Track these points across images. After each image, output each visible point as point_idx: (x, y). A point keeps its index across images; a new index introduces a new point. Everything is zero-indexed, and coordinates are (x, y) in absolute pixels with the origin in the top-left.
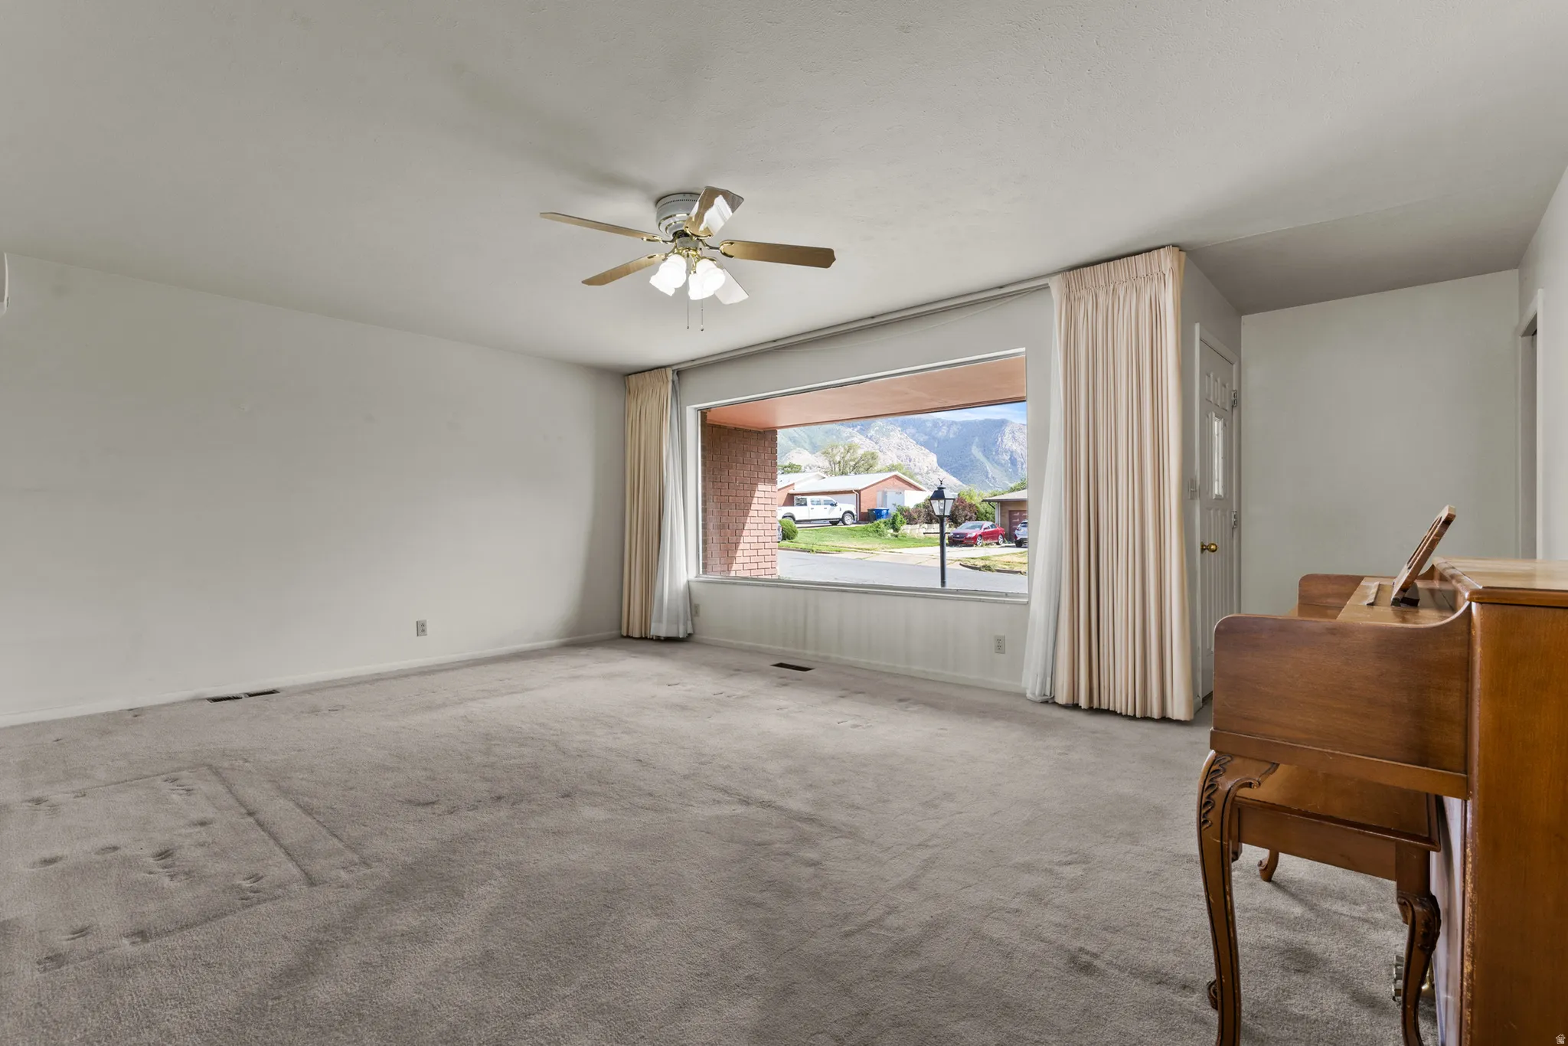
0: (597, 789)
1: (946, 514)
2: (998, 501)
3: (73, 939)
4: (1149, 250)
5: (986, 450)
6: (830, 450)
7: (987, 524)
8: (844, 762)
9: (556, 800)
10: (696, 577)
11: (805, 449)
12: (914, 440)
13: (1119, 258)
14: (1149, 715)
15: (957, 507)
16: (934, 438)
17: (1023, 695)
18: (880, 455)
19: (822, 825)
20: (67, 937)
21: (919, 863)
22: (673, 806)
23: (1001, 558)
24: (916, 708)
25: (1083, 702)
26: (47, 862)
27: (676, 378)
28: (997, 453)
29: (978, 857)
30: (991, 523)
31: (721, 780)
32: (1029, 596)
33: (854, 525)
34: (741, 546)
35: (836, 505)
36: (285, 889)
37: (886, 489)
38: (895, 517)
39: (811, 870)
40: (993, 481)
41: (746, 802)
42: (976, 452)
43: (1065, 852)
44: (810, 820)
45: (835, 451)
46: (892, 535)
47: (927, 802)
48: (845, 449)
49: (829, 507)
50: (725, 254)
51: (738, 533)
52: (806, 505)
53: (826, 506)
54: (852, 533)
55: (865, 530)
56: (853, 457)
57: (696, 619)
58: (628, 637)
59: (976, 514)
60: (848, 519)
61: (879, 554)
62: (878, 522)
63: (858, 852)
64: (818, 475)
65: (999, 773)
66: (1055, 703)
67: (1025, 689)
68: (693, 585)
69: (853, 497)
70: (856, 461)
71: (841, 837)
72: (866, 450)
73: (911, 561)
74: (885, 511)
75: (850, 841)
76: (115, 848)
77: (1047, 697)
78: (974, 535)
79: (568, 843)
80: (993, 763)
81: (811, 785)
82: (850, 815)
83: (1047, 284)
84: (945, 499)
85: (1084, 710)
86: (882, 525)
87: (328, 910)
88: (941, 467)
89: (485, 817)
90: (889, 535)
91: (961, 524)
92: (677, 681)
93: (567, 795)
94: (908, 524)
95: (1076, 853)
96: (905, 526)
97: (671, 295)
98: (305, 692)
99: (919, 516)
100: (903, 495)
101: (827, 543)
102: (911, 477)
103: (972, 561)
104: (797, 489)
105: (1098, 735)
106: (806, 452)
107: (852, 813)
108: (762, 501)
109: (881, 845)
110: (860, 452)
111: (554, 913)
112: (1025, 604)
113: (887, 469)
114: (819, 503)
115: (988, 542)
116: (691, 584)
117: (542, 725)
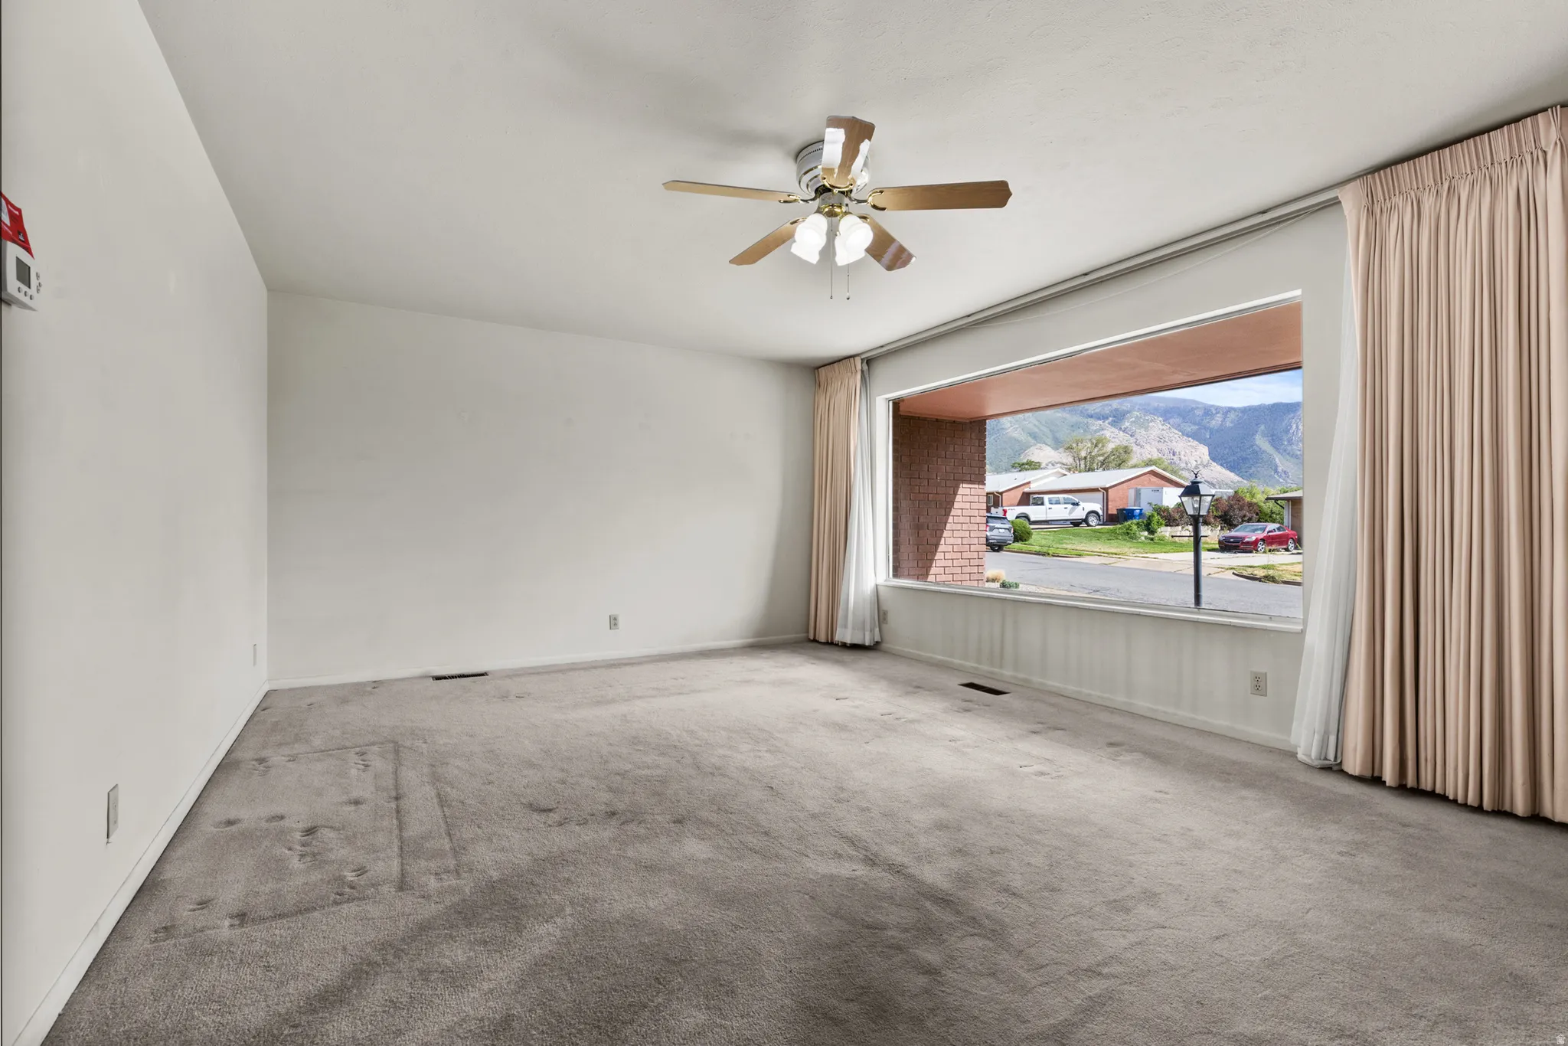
0: (714, 818)
1: (1201, 514)
2: (1288, 499)
3: (194, 910)
4: (1516, 120)
5: (1275, 440)
6: (1074, 445)
7: (1272, 526)
8: (1013, 822)
9: (667, 826)
10: (886, 581)
11: (1046, 444)
12: (1180, 431)
13: (1459, 140)
14: (1507, 808)
15: (1231, 506)
16: (1206, 428)
17: (1293, 755)
18: (1135, 448)
19: (958, 913)
20: (191, 907)
21: (1079, 1002)
22: (786, 853)
23: (1289, 568)
24: (1128, 757)
25: (1389, 775)
26: (230, 823)
27: (865, 367)
28: (1290, 441)
29: (1176, 1009)
30: (1278, 525)
31: (852, 827)
32: (1305, 622)
33: (1098, 527)
34: (941, 548)
35: (1077, 504)
36: (377, 889)
37: (1139, 487)
38: (1150, 518)
39: (922, 980)
40: (1283, 475)
41: (871, 861)
42: (1262, 442)
43: (1330, 1030)
44: (944, 901)
45: (1081, 446)
46: (1146, 538)
47: (1115, 901)
48: (1092, 443)
49: (1070, 506)
50: (874, 207)
51: (938, 534)
52: (1042, 504)
53: (1066, 506)
54: (1096, 536)
55: (1113, 532)
56: (1101, 452)
57: (884, 626)
58: (815, 641)
59: (1257, 514)
60: (1093, 520)
61: (1127, 559)
62: (1129, 523)
63: (995, 964)
64: (1059, 472)
65: (1235, 871)
66: (1342, 772)
67: (1296, 747)
68: (881, 590)
69: (1100, 495)
70: (1106, 456)
71: (979, 935)
72: (1118, 443)
73: (1166, 568)
74: (1138, 511)
75: (991, 945)
76: (282, 818)
77: (1331, 762)
78: (1254, 538)
79: (655, 883)
80: (1229, 853)
81: (960, 851)
82: (999, 903)
83: (1337, 198)
84: (1201, 496)
85: (1390, 788)
86: (1135, 527)
87: (397, 922)
88: (1214, 461)
89: (589, 835)
90: (1143, 538)
91: (1236, 526)
92: (846, 695)
93: (679, 821)
94: (1167, 525)
95: (1351, 1036)
96: (1163, 528)
97: (815, 262)
98: (509, 677)
99: (1181, 517)
100: (1162, 492)
101: (1065, 546)
102: (1174, 472)
103: (1250, 571)
104: (1034, 487)
105: (1411, 830)
106: (1049, 448)
107: (1004, 900)
108: (966, 499)
109: (1032, 959)
110: (1110, 447)
111: (598, 978)
112: (1298, 633)
113: (1143, 464)
114: (1058, 502)
115: (1274, 547)
116: (878, 587)
117: (691, 733)
